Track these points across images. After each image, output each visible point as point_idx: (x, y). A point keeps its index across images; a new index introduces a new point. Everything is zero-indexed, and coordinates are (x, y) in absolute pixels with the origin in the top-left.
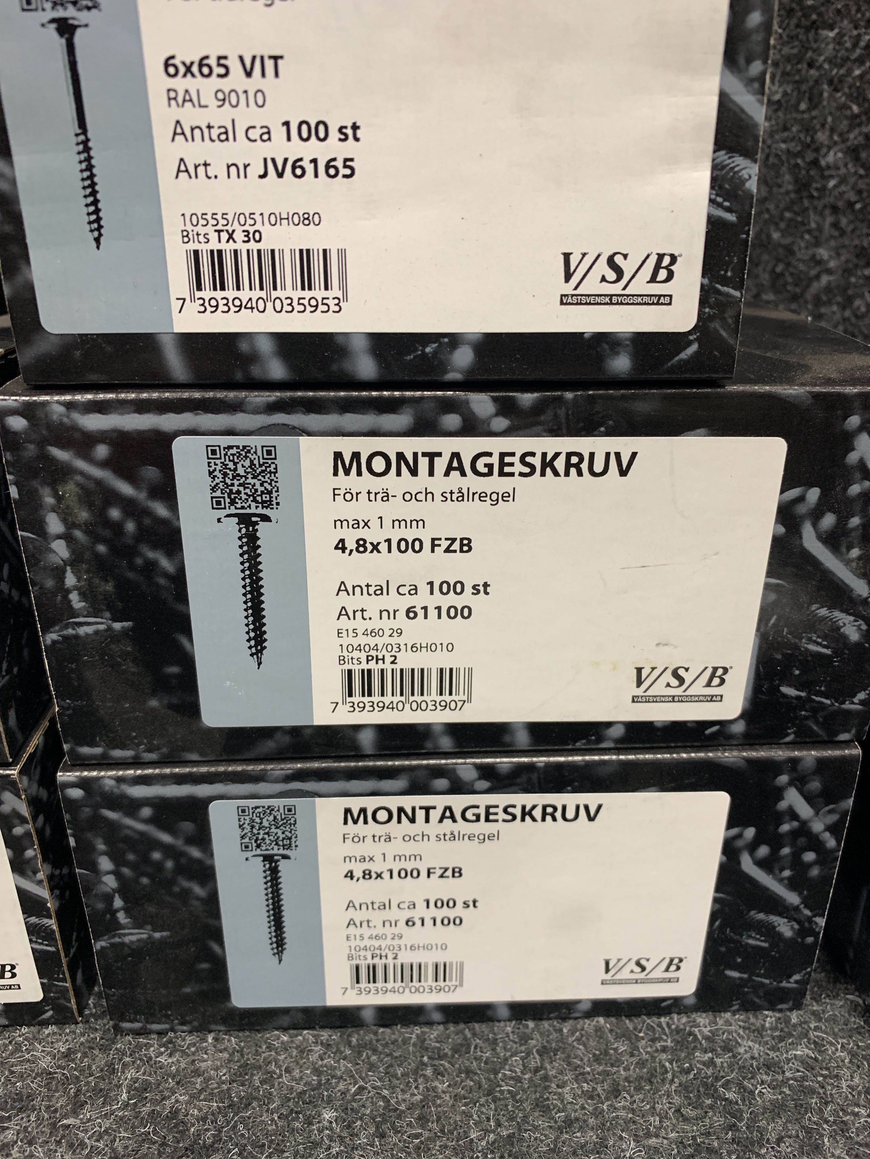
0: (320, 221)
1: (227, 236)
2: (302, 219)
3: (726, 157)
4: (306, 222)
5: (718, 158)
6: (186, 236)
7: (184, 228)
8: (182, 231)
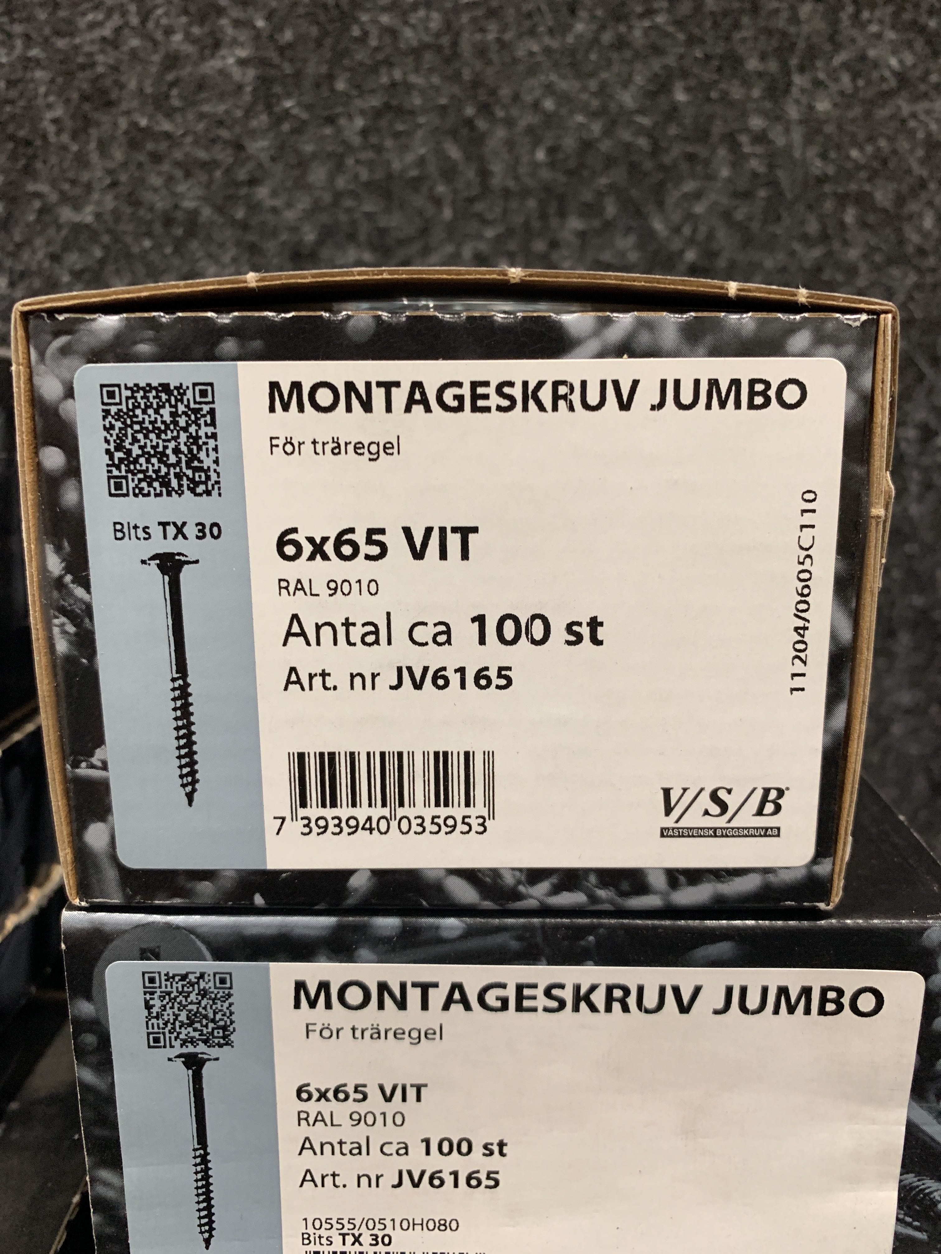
0: (458, 1226)
1: (353, 1239)
2: (437, 1225)
3: (916, 1179)
4: (442, 1228)
5: (906, 1179)
6: (306, 1239)
7: (305, 1231)
8: (303, 1234)
